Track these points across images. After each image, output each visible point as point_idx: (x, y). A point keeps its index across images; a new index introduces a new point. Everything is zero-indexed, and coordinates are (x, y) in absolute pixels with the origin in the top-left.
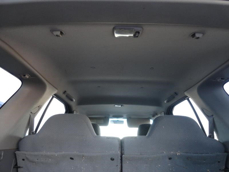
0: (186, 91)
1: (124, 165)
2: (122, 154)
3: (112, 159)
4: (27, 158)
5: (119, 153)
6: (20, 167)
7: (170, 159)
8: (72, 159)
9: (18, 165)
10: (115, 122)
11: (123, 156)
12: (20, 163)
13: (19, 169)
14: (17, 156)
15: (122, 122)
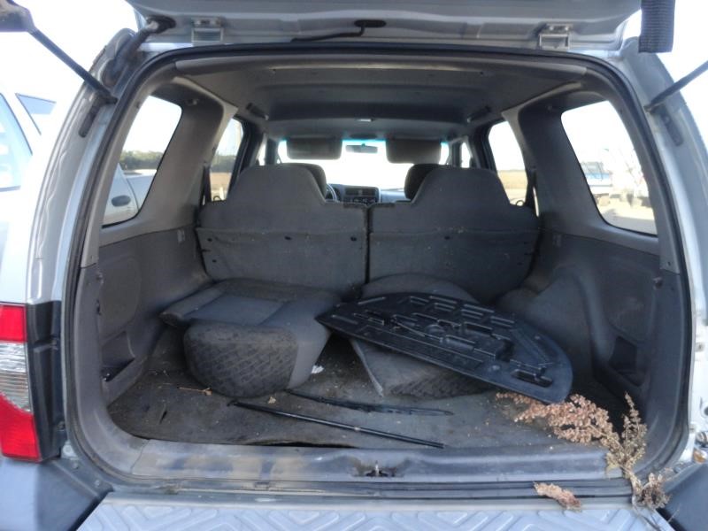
0: (504, 110)
1: (372, 248)
2: (369, 231)
3: (353, 239)
4: (217, 239)
5: (365, 230)
6: (204, 250)
7: (447, 238)
8: (288, 238)
9: (202, 248)
10: (356, 149)
11: (371, 234)
12: (204, 244)
13: (204, 253)
14: (199, 235)
15: (373, 150)
